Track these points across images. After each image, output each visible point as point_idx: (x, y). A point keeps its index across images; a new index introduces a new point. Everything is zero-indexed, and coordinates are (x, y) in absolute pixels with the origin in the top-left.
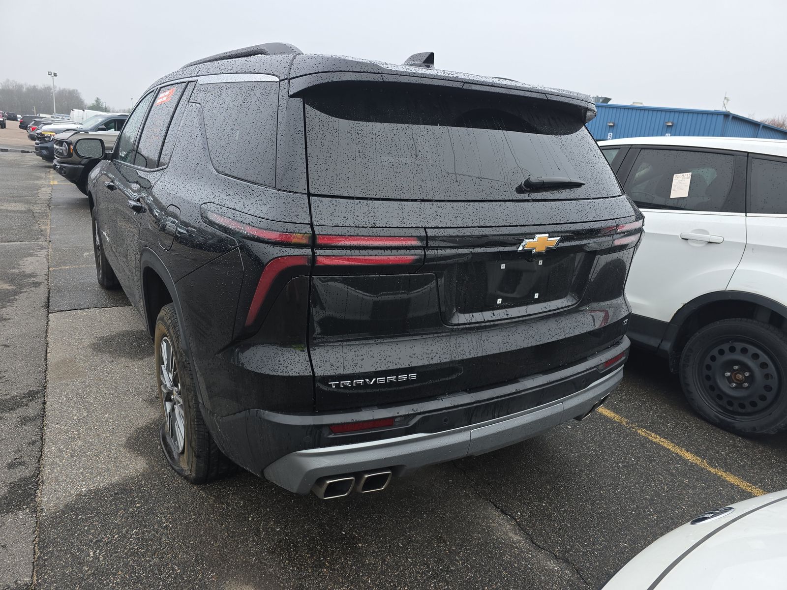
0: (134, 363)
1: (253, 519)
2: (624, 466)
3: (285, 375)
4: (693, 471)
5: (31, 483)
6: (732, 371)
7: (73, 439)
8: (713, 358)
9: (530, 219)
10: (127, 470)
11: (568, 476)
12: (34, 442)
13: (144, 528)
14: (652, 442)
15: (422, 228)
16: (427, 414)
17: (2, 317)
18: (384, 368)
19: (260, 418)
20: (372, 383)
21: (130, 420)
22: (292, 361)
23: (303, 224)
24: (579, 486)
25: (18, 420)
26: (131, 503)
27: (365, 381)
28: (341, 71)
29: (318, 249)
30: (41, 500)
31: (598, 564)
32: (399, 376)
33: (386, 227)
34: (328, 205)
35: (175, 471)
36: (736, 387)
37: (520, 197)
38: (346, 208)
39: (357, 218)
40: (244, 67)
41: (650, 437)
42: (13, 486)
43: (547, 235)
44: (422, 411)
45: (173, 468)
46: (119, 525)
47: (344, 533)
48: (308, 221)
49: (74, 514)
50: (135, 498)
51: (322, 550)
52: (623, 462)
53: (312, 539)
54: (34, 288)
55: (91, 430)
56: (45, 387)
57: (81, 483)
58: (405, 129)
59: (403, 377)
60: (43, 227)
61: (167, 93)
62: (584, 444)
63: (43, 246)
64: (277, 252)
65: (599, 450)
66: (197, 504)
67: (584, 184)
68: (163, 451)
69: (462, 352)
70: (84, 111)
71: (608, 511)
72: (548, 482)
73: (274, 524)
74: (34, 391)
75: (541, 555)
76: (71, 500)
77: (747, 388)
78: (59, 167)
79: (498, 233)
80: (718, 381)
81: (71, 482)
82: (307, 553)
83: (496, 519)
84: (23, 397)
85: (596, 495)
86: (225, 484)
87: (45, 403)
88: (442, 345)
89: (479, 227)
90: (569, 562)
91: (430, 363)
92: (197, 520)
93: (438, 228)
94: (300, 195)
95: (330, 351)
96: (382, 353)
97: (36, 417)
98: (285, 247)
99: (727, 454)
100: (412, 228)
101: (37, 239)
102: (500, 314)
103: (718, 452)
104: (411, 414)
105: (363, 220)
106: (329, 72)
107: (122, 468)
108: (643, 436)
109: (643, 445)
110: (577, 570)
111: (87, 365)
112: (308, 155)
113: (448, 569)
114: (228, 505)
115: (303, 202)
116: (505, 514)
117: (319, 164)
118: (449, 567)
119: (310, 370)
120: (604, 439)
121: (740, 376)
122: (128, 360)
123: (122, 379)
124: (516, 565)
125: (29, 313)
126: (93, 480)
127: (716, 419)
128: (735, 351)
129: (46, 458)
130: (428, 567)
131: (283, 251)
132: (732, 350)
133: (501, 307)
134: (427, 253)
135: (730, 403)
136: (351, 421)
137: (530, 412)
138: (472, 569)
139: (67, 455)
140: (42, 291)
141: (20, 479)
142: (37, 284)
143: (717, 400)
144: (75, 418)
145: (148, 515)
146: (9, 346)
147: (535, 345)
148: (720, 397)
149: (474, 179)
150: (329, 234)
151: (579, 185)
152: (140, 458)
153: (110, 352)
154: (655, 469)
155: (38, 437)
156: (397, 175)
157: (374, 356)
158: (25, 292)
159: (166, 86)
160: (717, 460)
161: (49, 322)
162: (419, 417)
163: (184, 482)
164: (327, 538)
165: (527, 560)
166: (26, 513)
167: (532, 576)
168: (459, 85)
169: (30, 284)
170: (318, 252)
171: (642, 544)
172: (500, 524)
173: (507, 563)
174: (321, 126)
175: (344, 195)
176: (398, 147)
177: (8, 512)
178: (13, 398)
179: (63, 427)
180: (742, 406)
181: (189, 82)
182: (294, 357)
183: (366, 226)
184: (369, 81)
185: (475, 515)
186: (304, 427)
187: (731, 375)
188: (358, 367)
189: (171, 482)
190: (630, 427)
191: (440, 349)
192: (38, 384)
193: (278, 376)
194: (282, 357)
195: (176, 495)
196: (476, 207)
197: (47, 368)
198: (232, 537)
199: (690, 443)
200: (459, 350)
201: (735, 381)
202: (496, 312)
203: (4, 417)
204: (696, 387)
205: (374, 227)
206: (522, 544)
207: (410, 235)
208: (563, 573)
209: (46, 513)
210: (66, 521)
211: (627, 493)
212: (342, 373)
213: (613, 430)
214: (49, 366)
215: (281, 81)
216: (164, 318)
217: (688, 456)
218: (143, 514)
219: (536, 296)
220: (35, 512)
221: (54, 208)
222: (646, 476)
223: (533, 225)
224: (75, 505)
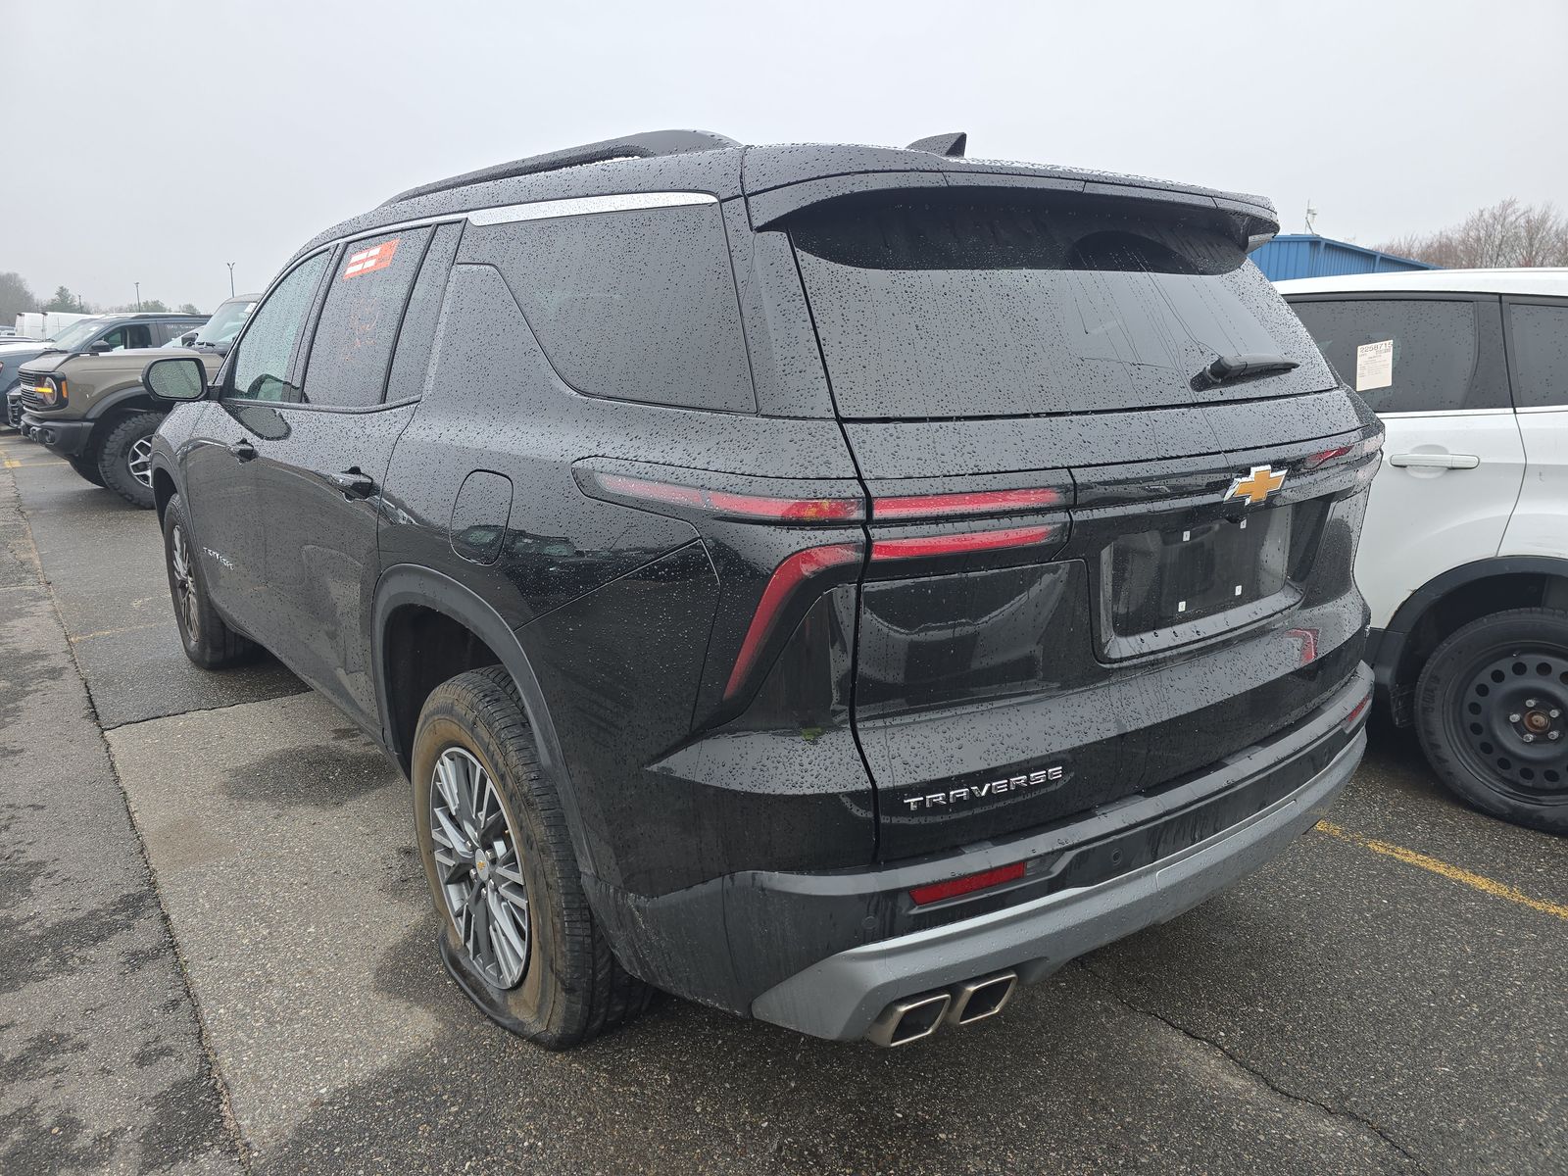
0: (327, 815)
1: (704, 1109)
2: (1375, 917)
3: (817, 791)
4: (1503, 911)
5: (201, 1092)
6: (1524, 710)
7: (258, 985)
8: (1483, 690)
9: (1237, 439)
10: (402, 1039)
11: (1281, 947)
12: (175, 1004)
13: (486, 1155)
14: (1404, 864)
15: (1063, 468)
16: (1085, 848)
17: (6, 749)
18: (1003, 761)
19: (763, 889)
20: (983, 794)
21: (365, 934)
22: (828, 762)
23: (844, 479)
24: (1310, 965)
25: (121, 959)
26: (437, 1106)
27: (971, 790)
28: (866, 172)
29: (876, 527)
30: (238, 1125)
31: (1412, 1115)
32: (1032, 775)
33: (999, 472)
34: (882, 437)
35: (504, 1028)
36: (1534, 741)
37: (1209, 397)
38: (918, 440)
39: (943, 458)
40: (606, 183)
41: (1397, 856)
42: (162, 1100)
43: (1269, 467)
44: (1076, 842)
45: (497, 1023)
46: (429, 1157)
47: (900, 1115)
48: (851, 472)
49: (321, 1145)
50: (441, 1096)
51: (871, 1156)
52: (1369, 910)
53: (842, 1136)
54: (52, 682)
55: (289, 962)
56: (153, 885)
57: (311, 1077)
58: (988, 279)
59: (1038, 777)
60: (23, 556)
61: (375, 251)
62: (1283, 883)
63: (36, 593)
64: (793, 540)
65: (1315, 890)
66: (576, 1092)
67: (1295, 366)
68: (461, 989)
69: (1135, 715)
70: (45, 314)
71: (1385, 1008)
72: (1249, 965)
73: (752, 1114)
74: (133, 895)
75: (1300, 1112)
76: (305, 1117)
77: (1557, 741)
78: (38, 429)
79: (1193, 469)
80: (1499, 733)
81: (290, 1078)
82: (844, 1166)
83: (1183, 1049)
84: (114, 910)
85: (1348, 980)
86: (618, 1044)
87: (166, 918)
88: (1098, 705)
89: (1159, 459)
90: (1357, 1118)
91: (1085, 742)
92: (589, 1125)
93: (1090, 466)
94: (823, 423)
95: (898, 736)
96: (994, 731)
97: (159, 951)
98: (811, 529)
99: (1548, 872)
100: (1046, 469)
101: (20, 580)
102: (1185, 632)
103: (1531, 870)
104: (1057, 850)
105: (954, 461)
106: (843, 174)
107: (390, 1034)
108: (1383, 855)
109: (1390, 872)
110: (1380, 1133)
111: (229, 830)
112: (822, 342)
113: (1136, 1162)
114: (641, 1085)
115: (831, 435)
116: (1196, 1038)
117: (846, 358)
118: (1136, 1161)
119: (866, 777)
120: (1314, 868)
121: (1540, 720)
122: (311, 809)
123: (314, 850)
124: (1262, 1138)
125: (61, 734)
126: (336, 1067)
127: (1502, 806)
128: (1525, 671)
129: (215, 1034)
130: (1095, 1164)
131: (809, 538)
132: (1520, 669)
133: (1186, 618)
134: (1075, 518)
135: (1527, 774)
136: (950, 876)
137: (1249, 824)
138: (1181, 1156)
139: (257, 1021)
140: (71, 684)
141: (174, 1086)
142: (55, 673)
143: (1499, 770)
144: (246, 941)
145: (482, 1126)
146: (43, 807)
147: (1250, 687)
148: (1504, 764)
149: (1129, 367)
150: (898, 494)
151: (1287, 368)
152: (418, 1010)
153: (266, 797)
154: (1433, 916)
155: (179, 992)
156: (995, 367)
157: (980, 737)
158: (36, 691)
159: (364, 239)
160: (1535, 884)
161: (111, 749)
162: (1069, 856)
163: (531, 1048)
164: (871, 1129)
165: (1277, 1123)
166: (217, 1156)
167: (1303, 1156)
168: (1077, 187)
169: (40, 674)
170: (875, 533)
171: (1474, 1064)
172: (1195, 1060)
173: (1242, 1134)
174: (835, 284)
175: (908, 415)
176: (984, 315)
177: (174, 1161)
178: (93, 914)
179: (226, 964)
180: (1552, 776)
181: (438, 225)
182: (829, 754)
183: (963, 473)
184: (921, 189)
185: (1141, 1048)
186: (862, 897)
187: (1521, 719)
188: (955, 765)
189: (504, 1051)
190: (1352, 840)
191: (1095, 713)
192: (137, 881)
193: (804, 795)
194: (805, 756)
195: (526, 1079)
196: (1144, 420)
197: (142, 844)
198: (677, 1152)
199: (1472, 858)
200: (1128, 711)
201: (1532, 729)
202: (1178, 628)
203: (88, 958)
204: (1454, 748)
205: (978, 474)
206: (1254, 1093)
207: (1045, 484)
208: (1355, 1141)
209: (259, 1151)
210: (311, 1162)
211: (1403, 968)
212: (928, 778)
213: (1323, 849)
214: (147, 839)
215: (722, 201)
216: (456, 708)
217: (1481, 883)
218: (471, 1127)
219: (1238, 590)
220: (234, 1151)
221: (34, 514)
222: (1423, 931)
223: (1244, 450)
224: (317, 1126)
